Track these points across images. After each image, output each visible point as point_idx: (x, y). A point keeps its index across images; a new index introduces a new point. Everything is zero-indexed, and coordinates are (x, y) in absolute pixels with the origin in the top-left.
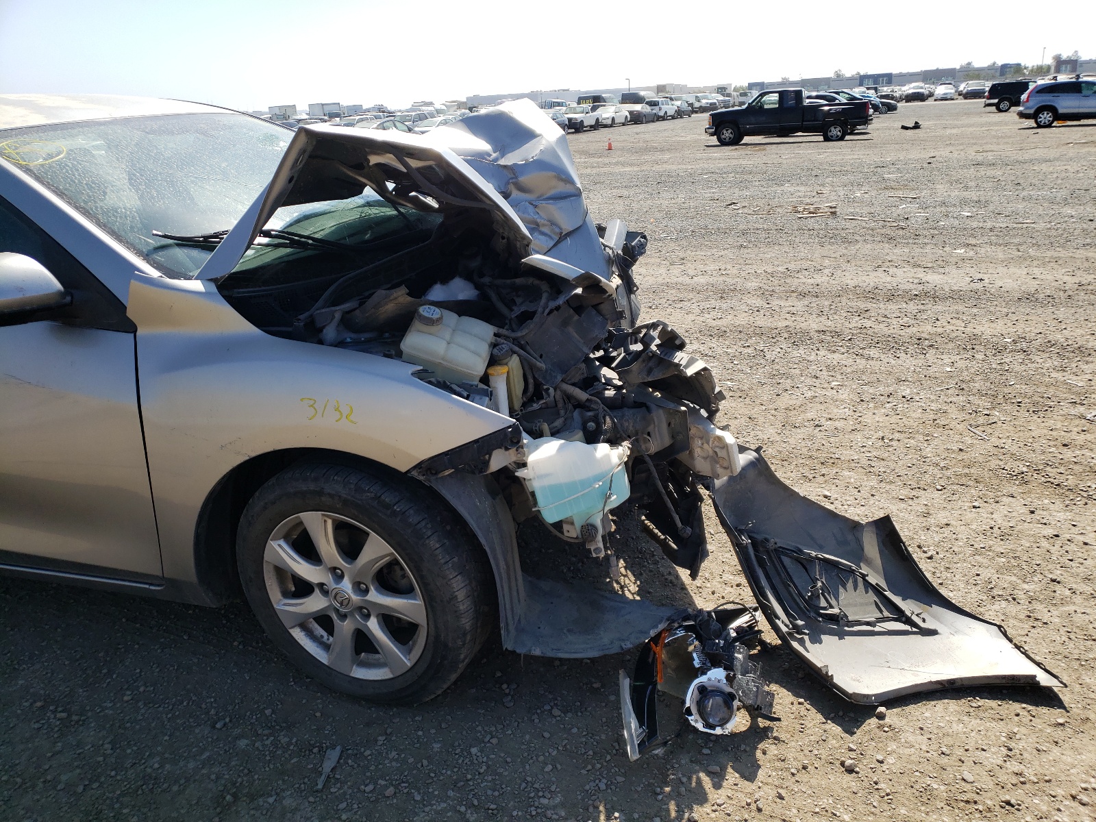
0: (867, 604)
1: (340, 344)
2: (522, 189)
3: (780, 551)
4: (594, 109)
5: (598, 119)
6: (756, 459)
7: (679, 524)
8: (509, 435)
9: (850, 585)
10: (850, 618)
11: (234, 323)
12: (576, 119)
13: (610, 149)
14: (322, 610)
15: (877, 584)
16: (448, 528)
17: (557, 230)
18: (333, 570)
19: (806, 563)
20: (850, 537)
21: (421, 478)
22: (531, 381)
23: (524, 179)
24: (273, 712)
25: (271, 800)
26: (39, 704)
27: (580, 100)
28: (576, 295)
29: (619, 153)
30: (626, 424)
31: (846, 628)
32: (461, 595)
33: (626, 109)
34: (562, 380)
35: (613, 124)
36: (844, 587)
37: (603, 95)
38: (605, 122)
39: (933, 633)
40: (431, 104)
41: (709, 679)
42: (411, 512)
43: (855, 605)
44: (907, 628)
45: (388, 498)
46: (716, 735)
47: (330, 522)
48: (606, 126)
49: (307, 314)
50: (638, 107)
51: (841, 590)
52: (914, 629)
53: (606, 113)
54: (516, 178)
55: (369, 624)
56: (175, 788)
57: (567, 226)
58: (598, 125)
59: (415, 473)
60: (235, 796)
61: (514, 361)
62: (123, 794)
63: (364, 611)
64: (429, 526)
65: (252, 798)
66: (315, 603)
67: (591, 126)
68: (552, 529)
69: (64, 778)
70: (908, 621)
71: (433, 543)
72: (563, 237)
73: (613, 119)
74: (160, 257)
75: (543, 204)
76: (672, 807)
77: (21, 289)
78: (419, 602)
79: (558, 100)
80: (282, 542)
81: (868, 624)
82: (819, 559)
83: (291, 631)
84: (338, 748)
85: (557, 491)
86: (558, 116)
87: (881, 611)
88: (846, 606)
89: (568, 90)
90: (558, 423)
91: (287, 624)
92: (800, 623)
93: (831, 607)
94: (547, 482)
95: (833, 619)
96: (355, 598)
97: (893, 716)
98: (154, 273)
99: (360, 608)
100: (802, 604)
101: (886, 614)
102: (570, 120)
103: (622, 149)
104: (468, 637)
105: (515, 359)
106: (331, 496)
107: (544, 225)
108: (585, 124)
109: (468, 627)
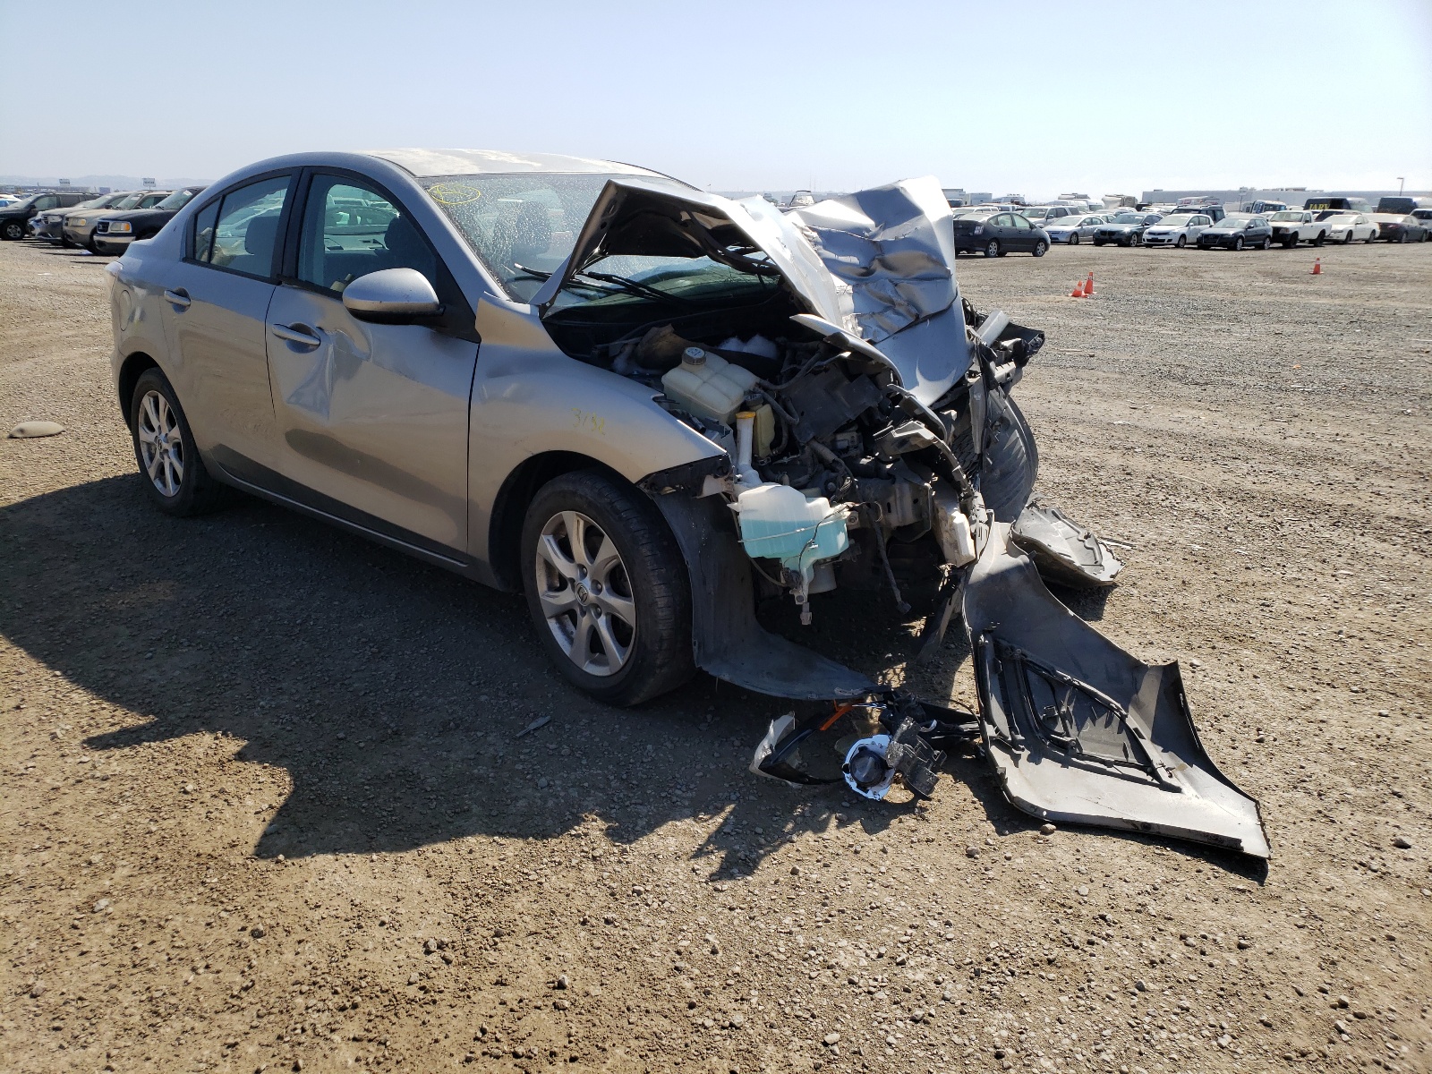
0: (1113, 745)
1: (629, 376)
2: (886, 265)
3: (1026, 665)
4: (1322, 217)
5: (1323, 232)
6: (1026, 564)
7: (899, 599)
8: (719, 465)
9: (1102, 720)
10: (1084, 752)
11: (544, 343)
12: (1287, 229)
13: (1317, 271)
14: (570, 603)
15: (1136, 730)
16: (665, 543)
17: (914, 311)
18: (581, 567)
19: (1056, 687)
20: (1126, 676)
21: (646, 491)
22: (785, 434)
23: (890, 257)
24: (518, 686)
25: (479, 734)
26: (364, 640)
27: (1309, 204)
28: (841, 358)
29: (1329, 279)
30: (867, 491)
31: (1074, 759)
32: (661, 603)
33: (1374, 221)
34: (814, 438)
35: (1349, 239)
36: (1094, 721)
37: (1349, 199)
38: (1335, 236)
39: (1177, 790)
40: (1085, 197)
41: (873, 743)
42: (635, 520)
43: (1099, 742)
44: (1149, 778)
45: (618, 505)
46: (866, 798)
47: (582, 523)
48: (1337, 242)
49: (605, 345)
50: (1398, 219)
51: (1089, 722)
52: (1155, 781)
53: (1339, 224)
54: (883, 254)
55: (599, 620)
56: (422, 710)
57: (928, 308)
58: (1322, 240)
59: (642, 486)
60: (457, 726)
61: (765, 412)
62: (387, 704)
63: (597, 608)
64: (646, 536)
65: (468, 730)
66: (566, 597)
67: (1311, 241)
68: (754, 562)
69: (356, 685)
70: (1154, 773)
71: (645, 551)
72: (918, 320)
73: (1350, 233)
74: (514, 286)
75: (904, 284)
76: (790, 826)
77: (407, 297)
78: (632, 604)
79: (1274, 203)
80: (551, 538)
81: (1103, 762)
82: (1075, 686)
83: (549, 621)
84: (548, 718)
85: (760, 526)
86: (1258, 222)
87: (1127, 756)
88: (1086, 739)
89: (1303, 190)
90: (803, 479)
91: (547, 613)
92: (1020, 737)
93: (1068, 735)
94: (751, 517)
95: (1063, 746)
96: (592, 595)
97: (1059, 837)
98: (503, 296)
99: (596, 606)
100: (1034, 722)
101: (1132, 759)
102: (1276, 230)
103: (1337, 275)
104: (665, 646)
105: (767, 408)
106: (581, 496)
107: (900, 305)
108: (1301, 237)
109: (665, 634)
